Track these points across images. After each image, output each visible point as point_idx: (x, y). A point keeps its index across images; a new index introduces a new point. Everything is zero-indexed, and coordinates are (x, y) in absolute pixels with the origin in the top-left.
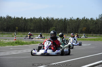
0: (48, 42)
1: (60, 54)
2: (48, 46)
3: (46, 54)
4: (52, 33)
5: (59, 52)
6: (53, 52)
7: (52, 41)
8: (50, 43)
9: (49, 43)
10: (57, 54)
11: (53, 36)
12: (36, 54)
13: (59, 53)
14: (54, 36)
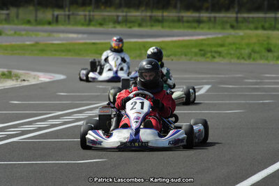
0: (138, 100)
1: (182, 144)
2: (141, 116)
3: (137, 144)
4: (146, 67)
5: (180, 137)
6: (160, 136)
7: (152, 96)
8: (147, 103)
9: (142, 103)
10: (173, 146)
11: (148, 78)
12: (100, 143)
13: (179, 140)
14: (152, 78)
